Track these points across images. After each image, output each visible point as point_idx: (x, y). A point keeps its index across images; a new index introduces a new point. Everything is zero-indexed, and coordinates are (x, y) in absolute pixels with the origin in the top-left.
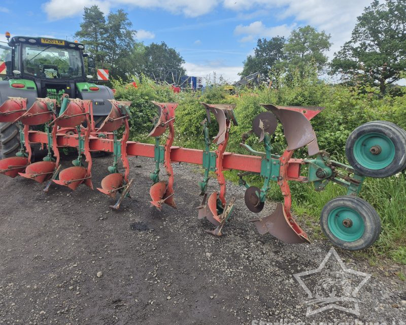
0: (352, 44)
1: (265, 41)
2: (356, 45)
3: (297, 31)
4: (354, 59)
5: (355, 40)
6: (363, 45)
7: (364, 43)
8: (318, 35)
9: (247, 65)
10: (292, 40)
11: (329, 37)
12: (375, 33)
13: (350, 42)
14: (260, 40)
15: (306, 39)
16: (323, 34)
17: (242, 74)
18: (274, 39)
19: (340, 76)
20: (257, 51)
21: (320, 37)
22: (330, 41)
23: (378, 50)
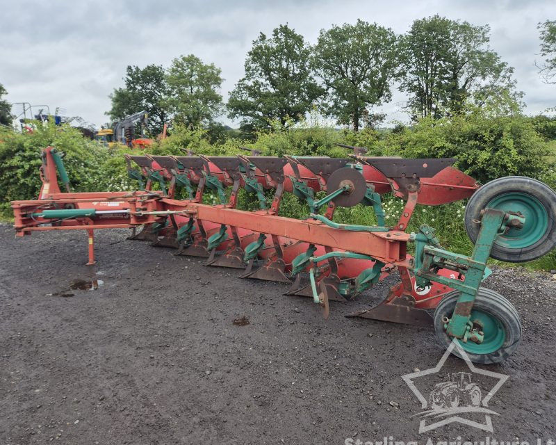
0: (246, 82)
1: (137, 69)
2: (250, 83)
3: (180, 60)
4: (250, 99)
5: (249, 77)
6: (256, 83)
7: (257, 81)
8: (206, 67)
9: (116, 100)
10: (173, 71)
11: (219, 72)
12: (267, 70)
13: (244, 80)
14: (129, 68)
15: (192, 71)
16: (212, 67)
17: (111, 113)
18: (149, 67)
19: (241, 119)
20: (129, 83)
21: (209, 70)
22: (221, 76)
23: (272, 91)
